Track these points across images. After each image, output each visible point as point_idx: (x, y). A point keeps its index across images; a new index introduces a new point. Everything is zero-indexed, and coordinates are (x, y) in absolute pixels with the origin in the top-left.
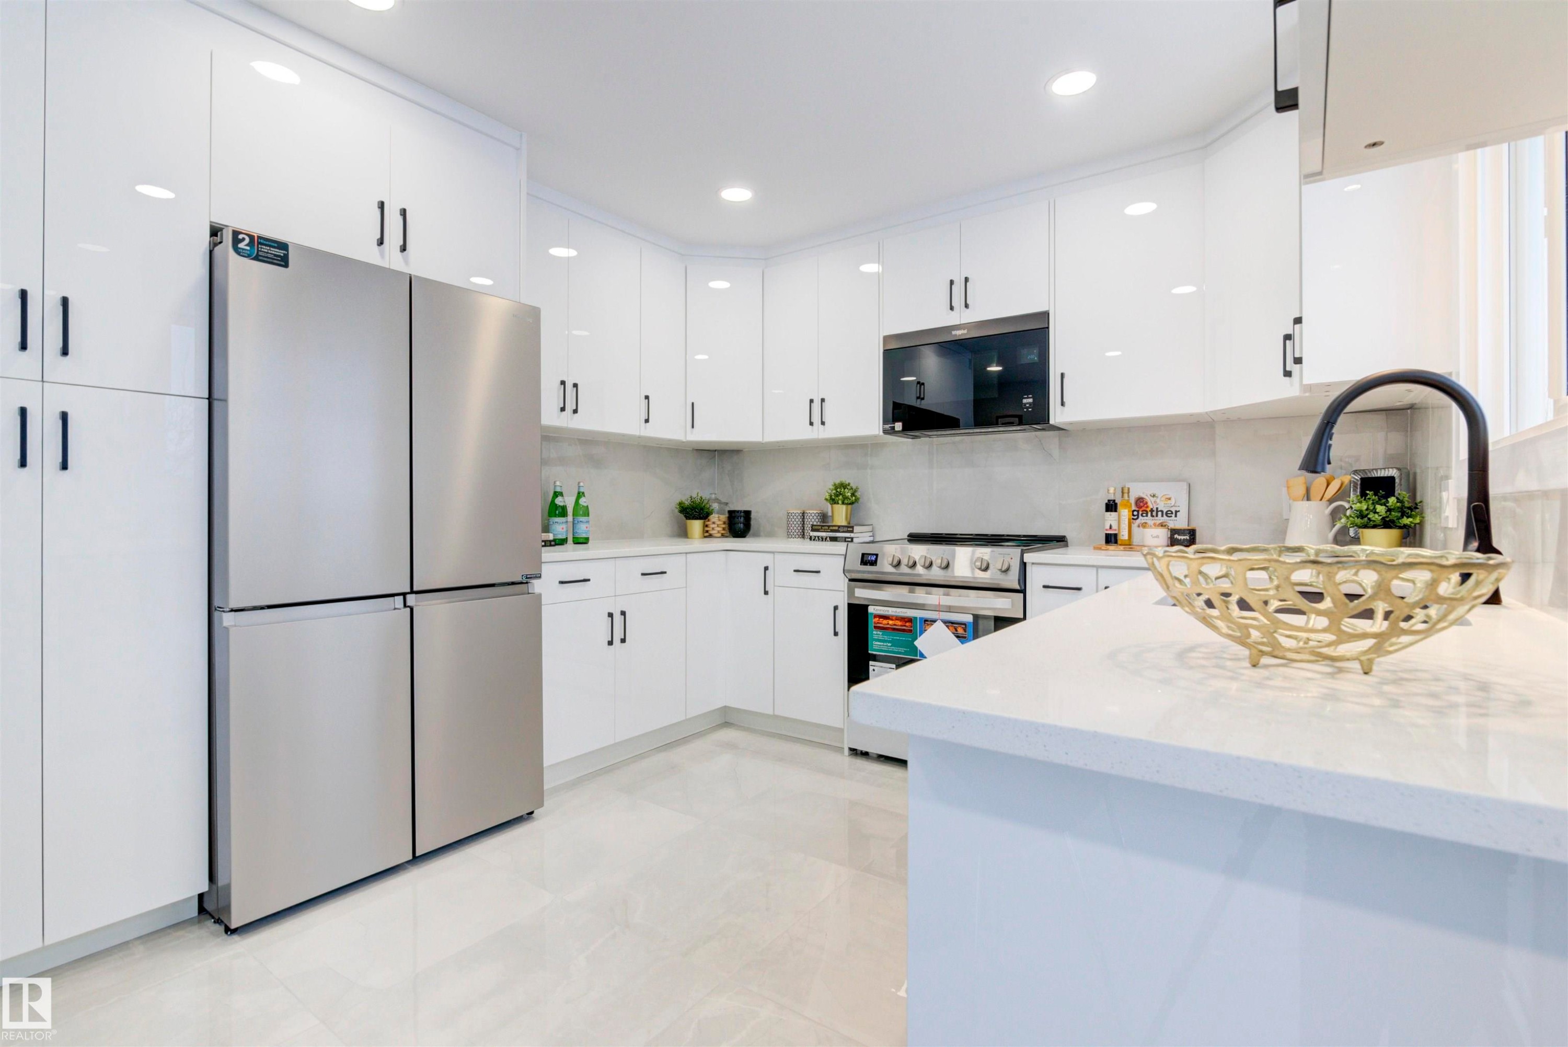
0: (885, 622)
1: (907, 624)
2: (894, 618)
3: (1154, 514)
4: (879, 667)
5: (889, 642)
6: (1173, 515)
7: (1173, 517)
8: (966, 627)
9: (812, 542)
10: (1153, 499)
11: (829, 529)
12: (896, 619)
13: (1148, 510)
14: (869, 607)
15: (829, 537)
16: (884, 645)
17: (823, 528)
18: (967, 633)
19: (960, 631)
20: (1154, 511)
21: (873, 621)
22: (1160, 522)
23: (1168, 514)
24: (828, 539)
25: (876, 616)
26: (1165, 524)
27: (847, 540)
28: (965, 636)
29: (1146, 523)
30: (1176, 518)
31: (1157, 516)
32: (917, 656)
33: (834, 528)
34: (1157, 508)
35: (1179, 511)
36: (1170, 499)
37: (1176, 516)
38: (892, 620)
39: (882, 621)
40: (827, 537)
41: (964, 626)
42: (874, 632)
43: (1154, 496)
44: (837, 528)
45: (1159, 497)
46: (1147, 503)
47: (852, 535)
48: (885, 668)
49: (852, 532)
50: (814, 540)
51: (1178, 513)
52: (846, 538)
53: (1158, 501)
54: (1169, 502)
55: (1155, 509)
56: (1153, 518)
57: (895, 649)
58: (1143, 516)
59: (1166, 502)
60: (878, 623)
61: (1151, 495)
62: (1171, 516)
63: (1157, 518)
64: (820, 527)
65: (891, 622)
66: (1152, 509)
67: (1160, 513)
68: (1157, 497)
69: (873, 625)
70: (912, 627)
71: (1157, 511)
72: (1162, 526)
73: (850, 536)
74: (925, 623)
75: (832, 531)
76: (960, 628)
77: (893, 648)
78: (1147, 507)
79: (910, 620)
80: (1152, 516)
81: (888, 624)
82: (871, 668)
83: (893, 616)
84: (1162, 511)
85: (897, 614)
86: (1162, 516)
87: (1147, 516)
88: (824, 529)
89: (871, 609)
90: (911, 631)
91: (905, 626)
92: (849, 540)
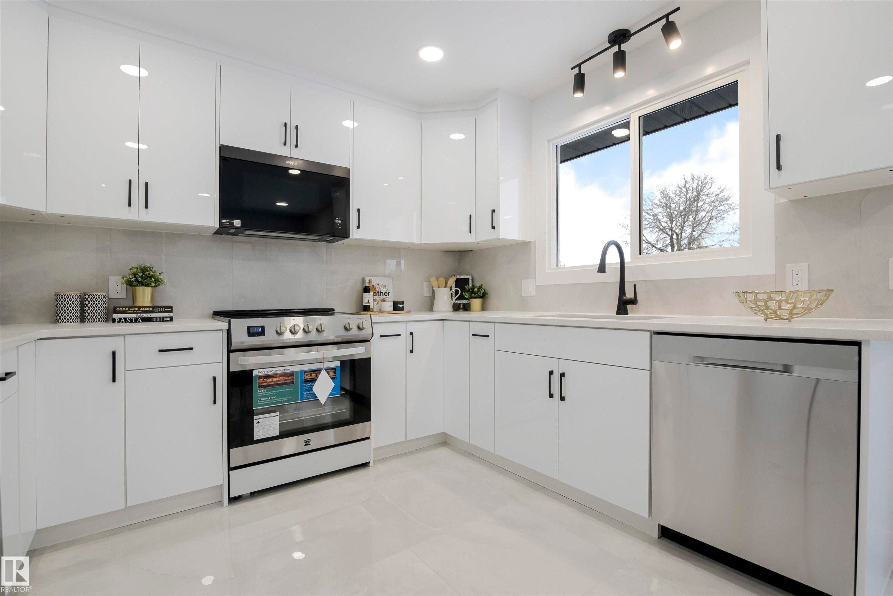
0: (270, 380)
1: (290, 378)
2: (278, 376)
3: (379, 294)
4: (264, 418)
5: (273, 396)
6: (388, 295)
7: (388, 296)
8: (335, 370)
9: (116, 324)
10: (378, 286)
11: (139, 310)
12: (280, 376)
13: (377, 292)
14: (254, 371)
15: (141, 318)
16: (268, 399)
17: (131, 309)
18: (336, 375)
19: (332, 374)
20: (379, 293)
21: (258, 381)
22: (382, 298)
23: (385, 294)
24: (140, 319)
25: (260, 377)
26: (384, 299)
27: (165, 319)
28: (335, 376)
29: (376, 299)
30: (389, 296)
31: (381, 295)
32: (298, 401)
33: (146, 309)
34: (380, 291)
35: (390, 293)
36: (385, 286)
37: (389, 295)
38: (276, 377)
39: (267, 380)
40: (138, 319)
41: (334, 370)
42: (259, 391)
43: (378, 285)
44: (151, 309)
45: (381, 285)
46: (375, 288)
47: (171, 315)
48: (269, 417)
49: (171, 312)
50: (119, 322)
51: (390, 294)
52: (163, 318)
53: (380, 287)
54: (385, 288)
55: (379, 292)
56: (379, 296)
57: (279, 400)
58: (375, 296)
59: (384, 288)
60: (262, 383)
61: (377, 284)
62: (387, 295)
63: (380, 296)
64: (127, 309)
65: (275, 379)
66: (378, 291)
67: (382, 294)
68: (380, 285)
69: (258, 385)
70: (294, 379)
71: (381, 293)
72: (383, 300)
73: (169, 316)
74: (304, 374)
75: (144, 312)
76: (331, 372)
77: (277, 399)
78: (376, 290)
79: (292, 374)
80: (378, 295)
81: (272, 381)
82: (255, 422)
83: (276, 374)
84: (383, 293)
85: (280, 372)
86: (383, 295)
87: (376, 295)
88: (133, 311)
89: (255, 373)
90: (293, 383)
91: (288, 380)
92: (168, 319)
